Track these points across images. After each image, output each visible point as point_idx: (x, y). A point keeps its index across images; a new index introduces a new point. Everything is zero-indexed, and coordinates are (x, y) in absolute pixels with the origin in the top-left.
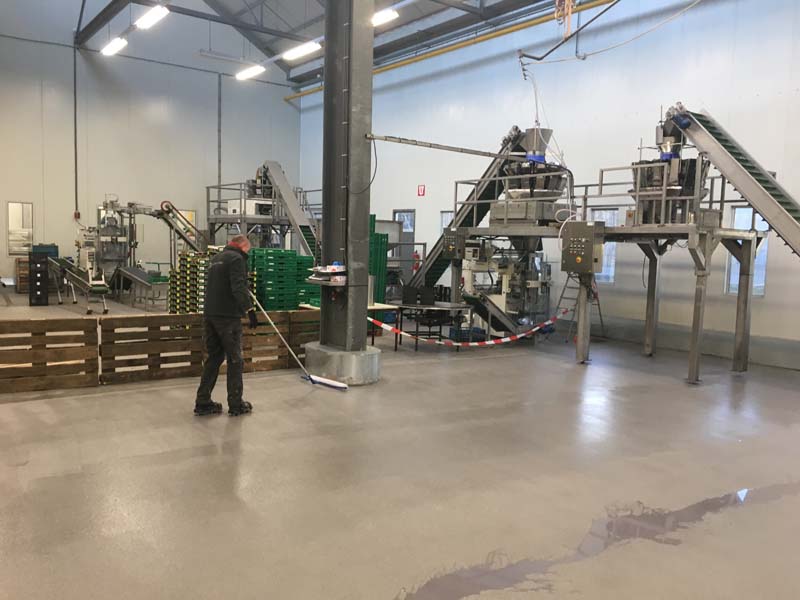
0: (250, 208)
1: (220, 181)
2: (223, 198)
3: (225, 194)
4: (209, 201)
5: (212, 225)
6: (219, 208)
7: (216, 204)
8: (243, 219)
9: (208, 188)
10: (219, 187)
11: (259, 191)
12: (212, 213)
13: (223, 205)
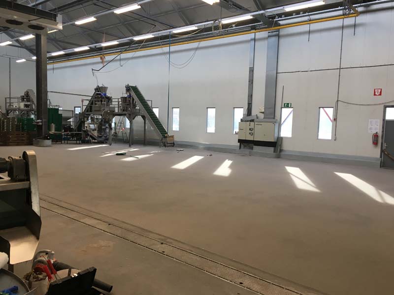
0: (22, 105)
1: (10, 96)
2: (11, 102)
3: (12, 100)
4: (6, 103)
5: (7, 111)
6: (10, 105)
7: (9, 104)
8: (19, 109)
9: (6, 98)
10: (10, 98)
11: (25, 100)
12: (7, 107)
13: (11, 104)
